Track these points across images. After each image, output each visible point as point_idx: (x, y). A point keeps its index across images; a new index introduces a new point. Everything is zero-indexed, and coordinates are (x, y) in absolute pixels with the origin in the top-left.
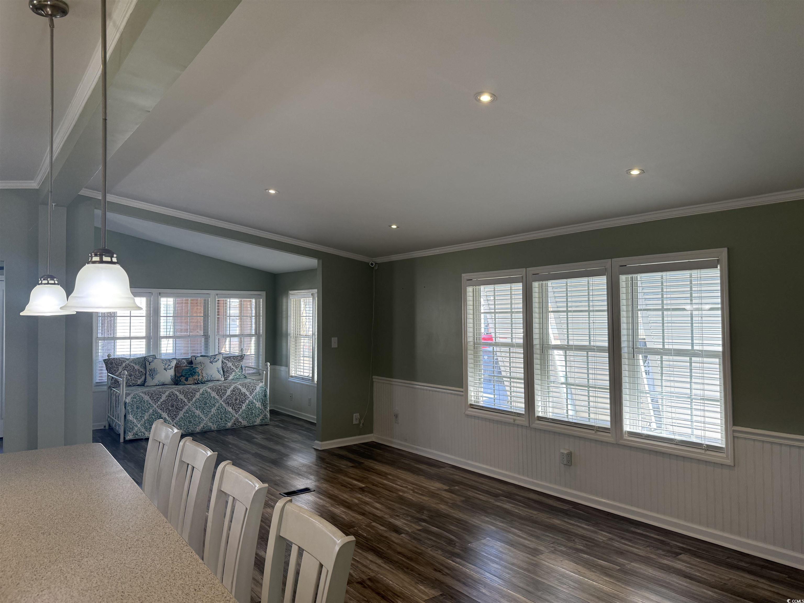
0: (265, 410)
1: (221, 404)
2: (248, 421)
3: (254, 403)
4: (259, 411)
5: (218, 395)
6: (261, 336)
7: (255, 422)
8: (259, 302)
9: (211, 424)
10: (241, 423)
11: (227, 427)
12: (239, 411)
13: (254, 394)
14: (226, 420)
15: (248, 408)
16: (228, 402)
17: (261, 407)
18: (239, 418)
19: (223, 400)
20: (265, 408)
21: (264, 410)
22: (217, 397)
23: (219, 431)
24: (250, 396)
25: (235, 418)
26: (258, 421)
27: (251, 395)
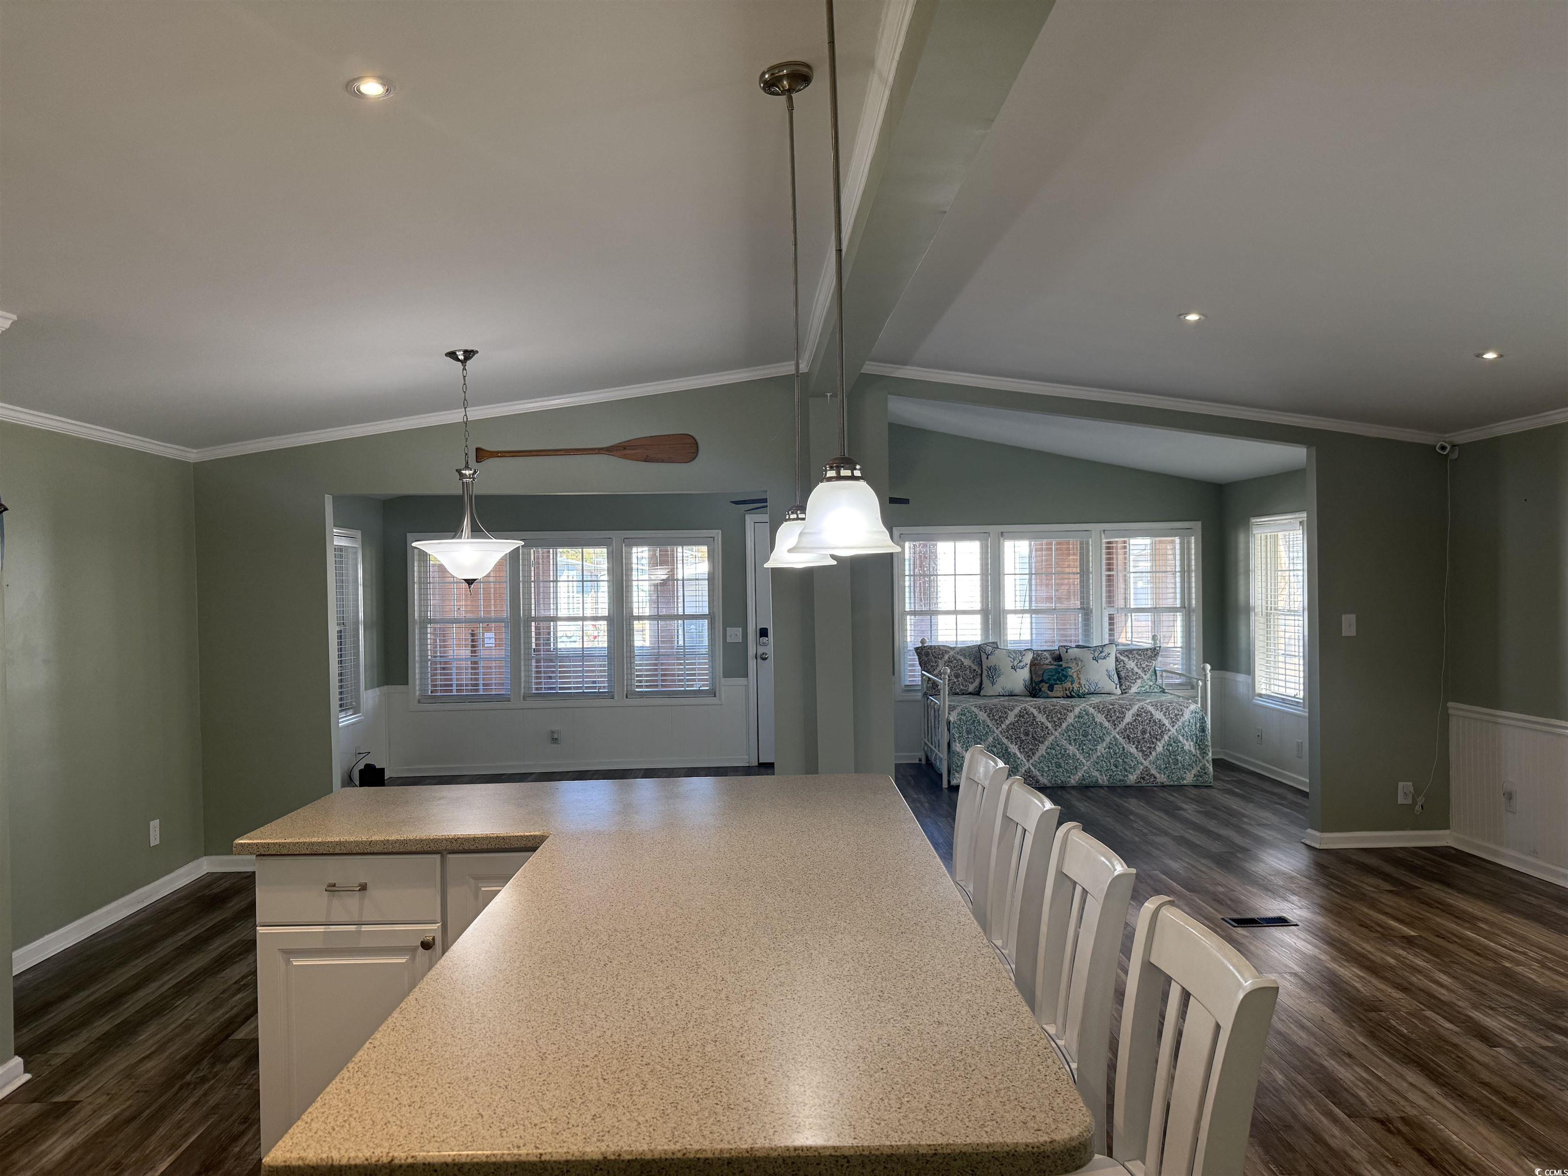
0: (1203, 757)
1: (1114, 737)
2: (1168, 776)
3: (1180, 742)
4: (1190, 759)
5: (1109, 721)
6: (1194, 611)
7: (1184, 779)
8: (1189, 543)
9: (1097, 774)
10: (1155, 778)
11: (1129, 783)
12: (1151, 753)
13: (1180, 724)
14: (1126, 770)
15: (1169, 750)
16: (1128, 736)
17: (1193, 751)
18: (1150, 767)
19: (1118, 730)
20: (1204, 753)
21: (1200, 757)
22: (1106, 724)
23: (1112, 788)
24: (1171, 728)
25: (1142, 767)
26: (1189, 778)
27: (1173, 726)
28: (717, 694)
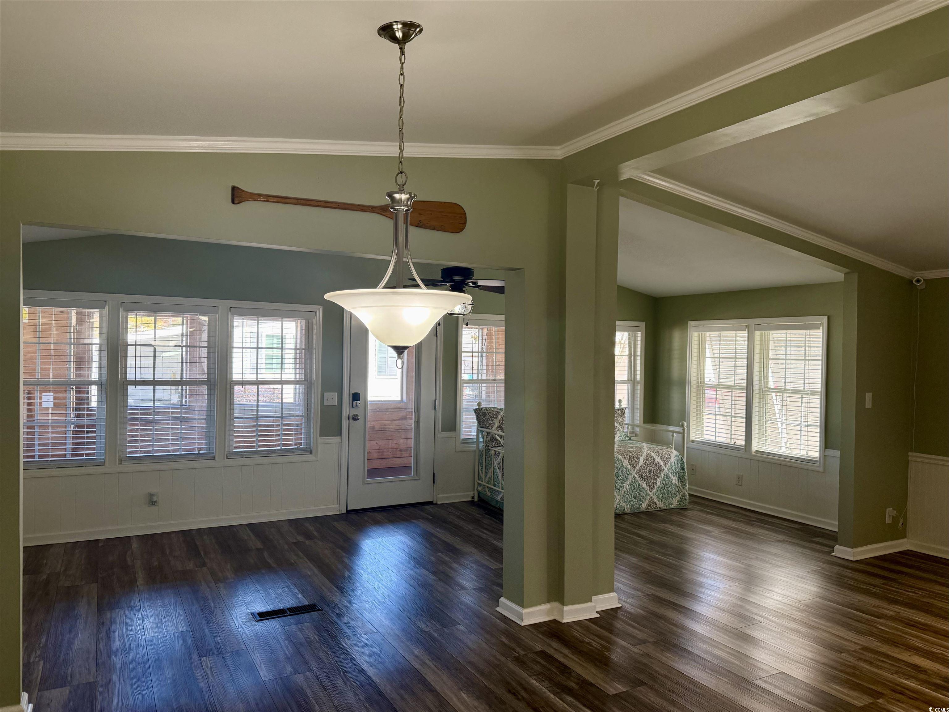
0: (684, 488)
1: (634, 476)
2: (664, 503)
3: (670, 477)
4: (675, 489)
5: (630, 465)
6: (638, 382)
7: (672, 504)
8: (635, 337)
9: (624, 504)
10: (656, 504)
11: (642, 510)
12: (654, 487)
13: (670, 465)
14: (641, 500)
15: (664, 484)
16: (642, 475)
17: (677, 483)
18: (654, 497)
19: (636, 471)
20: (684, 485)
21: (681, 488)
22: (629, 467)
23: (633, 514)
24: (665, 468)
25: (649, 498)
26: (675, 504)
27: (666, 466)
28: (314, 452)
